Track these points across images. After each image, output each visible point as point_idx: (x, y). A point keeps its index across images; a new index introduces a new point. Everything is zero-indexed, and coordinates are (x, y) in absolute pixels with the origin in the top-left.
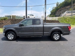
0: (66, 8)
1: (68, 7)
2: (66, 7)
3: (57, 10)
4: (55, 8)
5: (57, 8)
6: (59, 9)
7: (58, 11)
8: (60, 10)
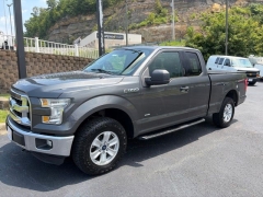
0: (83, 22)
1: (88, 18)
2: (83, 18)
3: (54, 22)
4: (42, 14)
5: (51, 14)
6: (59, 19)
7: (57, 26)
8: (62, 23)
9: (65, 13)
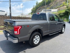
2: (44, 7)
8: (39, 9)
9: (40, 6)
